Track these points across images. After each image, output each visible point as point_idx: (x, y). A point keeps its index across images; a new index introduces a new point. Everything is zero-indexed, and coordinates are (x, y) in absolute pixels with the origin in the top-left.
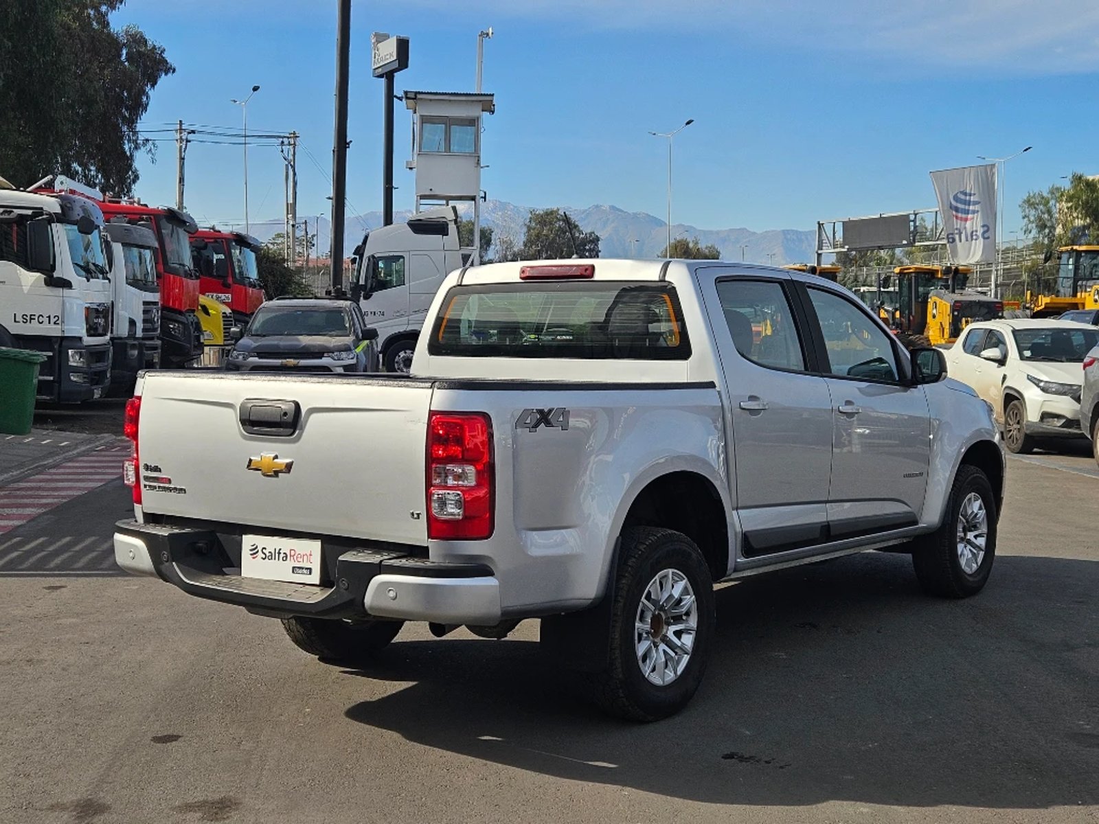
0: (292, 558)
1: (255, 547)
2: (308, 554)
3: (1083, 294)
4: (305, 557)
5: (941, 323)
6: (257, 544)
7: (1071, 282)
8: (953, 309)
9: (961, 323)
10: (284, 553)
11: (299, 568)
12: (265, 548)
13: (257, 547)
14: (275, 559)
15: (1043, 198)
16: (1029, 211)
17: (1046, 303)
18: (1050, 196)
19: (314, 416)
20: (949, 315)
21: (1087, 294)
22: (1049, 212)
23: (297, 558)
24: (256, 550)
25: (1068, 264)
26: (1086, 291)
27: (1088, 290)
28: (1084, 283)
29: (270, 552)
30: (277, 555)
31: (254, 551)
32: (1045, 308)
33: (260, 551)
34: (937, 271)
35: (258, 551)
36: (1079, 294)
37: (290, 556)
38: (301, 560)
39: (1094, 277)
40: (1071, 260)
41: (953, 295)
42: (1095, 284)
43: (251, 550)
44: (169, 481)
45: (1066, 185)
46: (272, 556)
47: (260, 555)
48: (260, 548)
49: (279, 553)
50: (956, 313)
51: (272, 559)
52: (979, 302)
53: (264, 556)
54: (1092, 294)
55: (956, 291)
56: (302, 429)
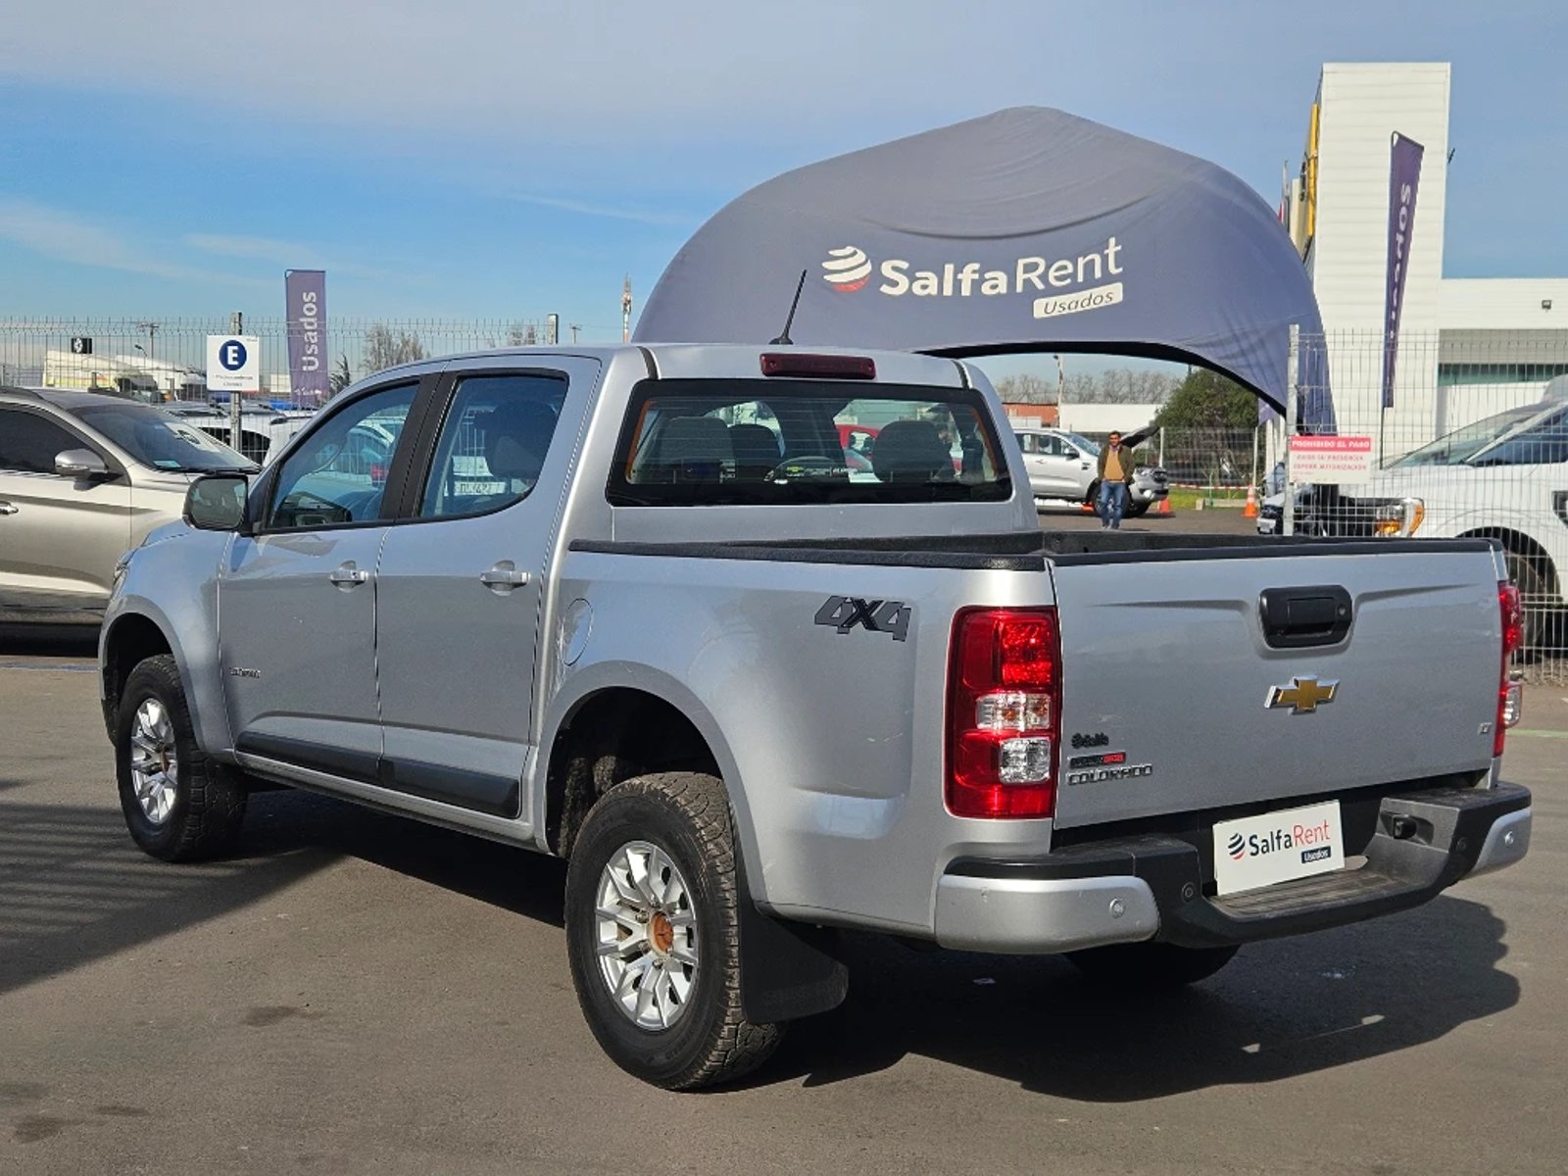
1: (1238, 838)
2: (1322, 826)
6: (1240, 834)
10: (1286, 836)
11: (1312, 852)
12: (1255, 837)
13: (1241, 838)
14: (1273, 850)
29: (1264, 841)
30: (1276, 841)
31: (1237, 846)
33: (1247, 844)
35: (1243, 845)
38: (1313, 838)
43: (1230, 847)
46: (1267, 846)
48: (1246, 839)
49: (1279, 838)
51: (1268, 850)
53: (1254, 850)
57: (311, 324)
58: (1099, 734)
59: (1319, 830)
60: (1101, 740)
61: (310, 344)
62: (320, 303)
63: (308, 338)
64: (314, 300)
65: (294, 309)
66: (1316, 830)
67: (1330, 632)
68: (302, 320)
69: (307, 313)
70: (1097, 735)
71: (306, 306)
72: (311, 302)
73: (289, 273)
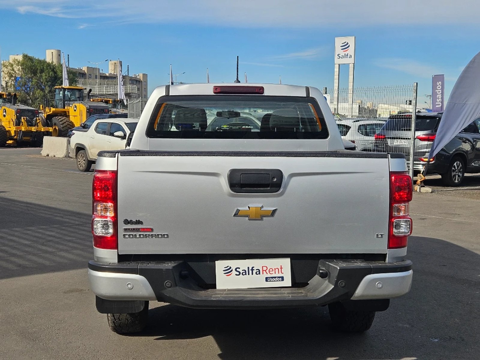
0: (264, 272)
1: (229, 267)
2: (279, 268)
3: (68, 107)
4: (277, 270)
5: (12, 119)
7: (62, 102)
8: (16, 112)
9: (21, 119)
11: (272, 278)
14: (249, 274)
15: (10, 63)
16: (4, 69)
17: (53, 111)
18: (13, 63)
19: (294, 179)
20: (14, 116)
21: (70, 107)
22: (13, 70)
23: (269, 271)
24: (231, 270)
25: (60, 94)
26: (69, 106)
27: (71, 105)
28: (68, 102)
32: (53, 113)
34: (3, 94)
36: (66, 107)
37: (263, 271)
39: (71, 100)
40: (61, 92)
41: (14, 106)
42: (74, 103)
44: (152, 230)
45: (20, 58)
47: (234, 272)
50: (18, 115)
52: (28, 110)
54: (73, 107)
55: (15, 105)
56: (285, 187)
57: (439, 92)
58: (138, 220)
59: (277, 269)
60: (139, 222)
61: (439, 98)
62: (443, 86)
63: (438, 96)
64: (441, 84)
65: (434, 87)
66: (275, 269)
67: (269, 188)
68: (436, 91)
69: (438, 89)
70: (136, 220)
71: (438, 86)
72: (439, 85)
73: (433, 76)
